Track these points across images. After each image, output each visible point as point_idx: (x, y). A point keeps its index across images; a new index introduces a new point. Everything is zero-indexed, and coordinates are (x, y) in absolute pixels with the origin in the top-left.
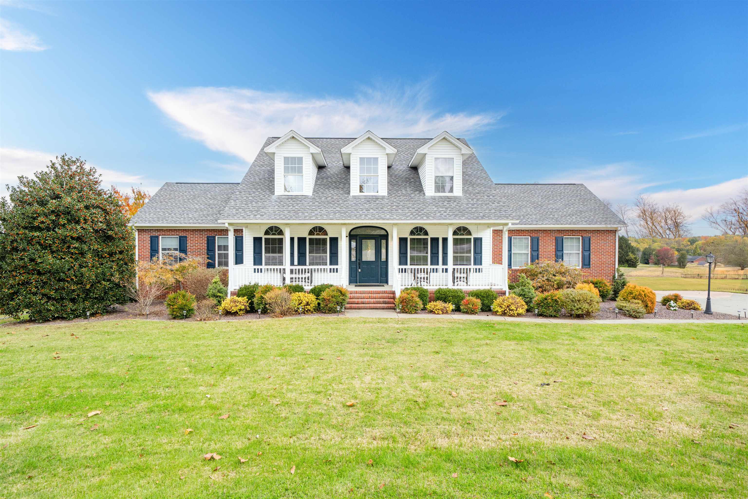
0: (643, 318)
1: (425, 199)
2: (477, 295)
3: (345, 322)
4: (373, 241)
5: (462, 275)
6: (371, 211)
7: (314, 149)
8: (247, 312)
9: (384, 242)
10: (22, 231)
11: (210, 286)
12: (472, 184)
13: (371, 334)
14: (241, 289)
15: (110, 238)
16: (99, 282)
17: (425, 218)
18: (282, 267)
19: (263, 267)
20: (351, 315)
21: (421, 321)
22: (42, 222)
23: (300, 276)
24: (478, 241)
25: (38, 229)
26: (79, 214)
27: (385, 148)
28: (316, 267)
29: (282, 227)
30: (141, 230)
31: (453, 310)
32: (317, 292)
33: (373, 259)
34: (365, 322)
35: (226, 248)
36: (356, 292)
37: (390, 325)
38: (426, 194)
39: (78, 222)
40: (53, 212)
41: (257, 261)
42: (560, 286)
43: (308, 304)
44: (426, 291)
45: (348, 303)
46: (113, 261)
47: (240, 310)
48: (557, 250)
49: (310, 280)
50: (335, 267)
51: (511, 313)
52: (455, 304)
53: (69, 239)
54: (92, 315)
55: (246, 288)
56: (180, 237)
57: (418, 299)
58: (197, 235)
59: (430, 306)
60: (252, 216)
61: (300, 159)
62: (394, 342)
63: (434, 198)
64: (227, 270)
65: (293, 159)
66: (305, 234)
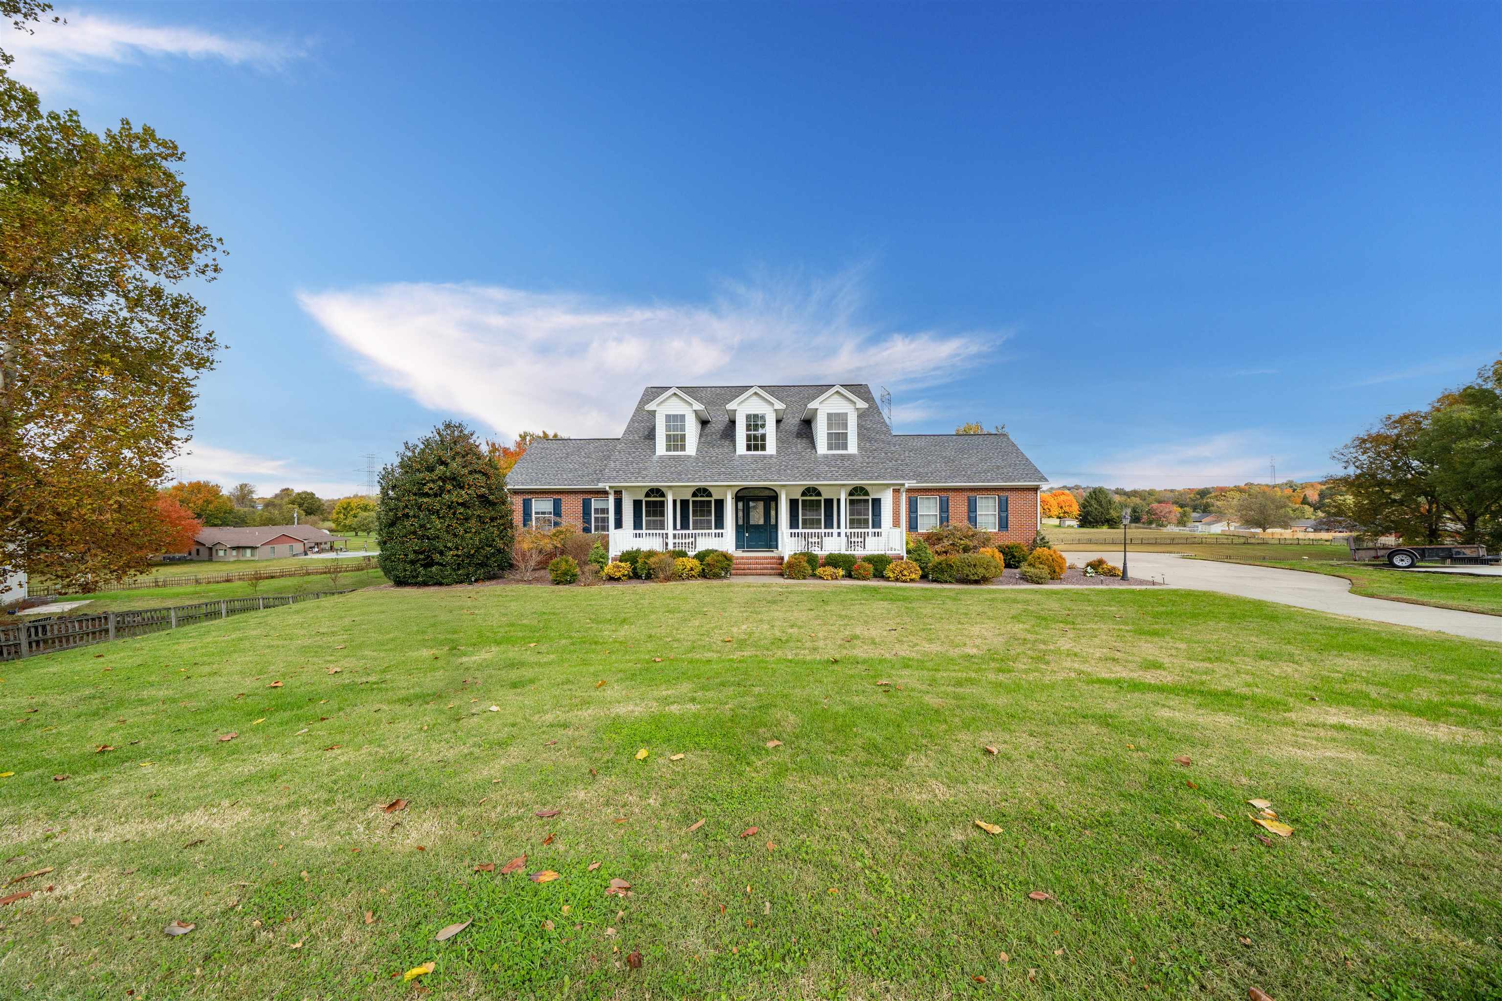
0: (1045, 583)
1: (816, 458)
2: (869, 559)
3: (729, 586)
4: (762, 503)
5: (860, 539)
6: (758, 471)
7: (698, 406)
8: (630, 578)
9: (773, 504)
10: (412, 497)
11: (592, 552)
12: (869, 439)
13: (754, 596)
14: (623, 554)
15: (493, 504)
16: (482, 548)
17: (815, 479)
18: (664, 532)
19: (644, 531)
20: (735, 580)
21: (806, 585)
22: (431, 489)
23: (684, 541)
24: (877, 502)
25: (427, 495)
26: (465, 479)
27: (773, 404)
28: (700, 531)
29: (663, 489)
30: (516, 492)
31: (843, 576)
32: (701, 557)
33: (761, 522)
34: (749, 586)
35: (605, 511)
36: (742, 558)
37: (774, 589)
38: (819, 452)
39: (462, 488)
40: (440, 478)
41: (637, 525)
42: (966, 550)
43: (692, 569)
44: (816, 556)
45: (734, 569)
46: (494, 526)
47: (624, 575)
48: (969, 511)
49: (694, 544)
50: (720, 531)
51: (904, 578)
52: (846, 570)
53: (455, 504)
54: (476, 581)
55: (628, 553)
56: (554, 500)
57: (806, 564)
58: (572, 497)
59: (819, 571)
60: (633, 479)
61: (683, 417)
62: (774, 602)
63: (826, 456)
64: (608, 535)
65: (675, 417)
66: (688, 496)
